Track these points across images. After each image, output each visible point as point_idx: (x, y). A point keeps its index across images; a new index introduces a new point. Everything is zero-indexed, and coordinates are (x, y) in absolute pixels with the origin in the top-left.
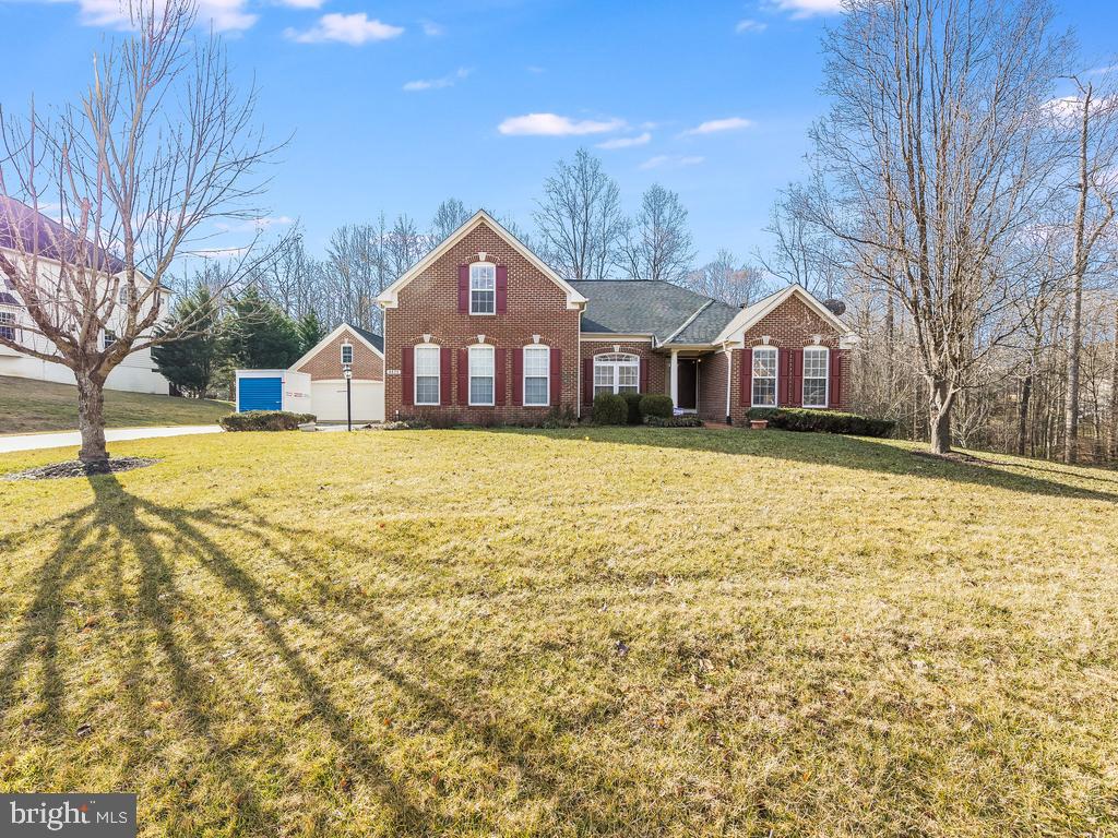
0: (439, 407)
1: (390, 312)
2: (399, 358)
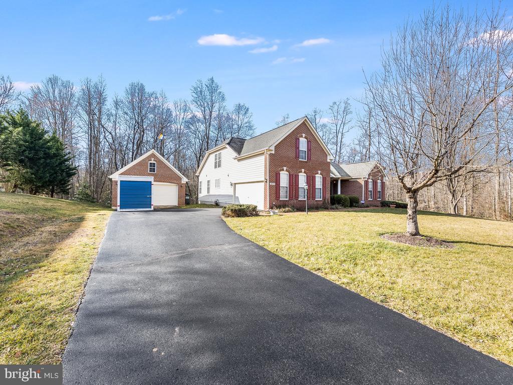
0: (288, 201)
1: (271, 155)
2: (275, 177)
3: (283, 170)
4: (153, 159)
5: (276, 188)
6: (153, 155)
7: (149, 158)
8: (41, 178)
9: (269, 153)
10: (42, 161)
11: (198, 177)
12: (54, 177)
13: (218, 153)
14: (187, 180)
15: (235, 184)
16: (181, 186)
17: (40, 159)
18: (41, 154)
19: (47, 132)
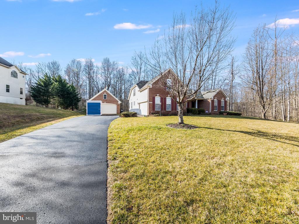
1: (150, 88)
2: (152, 99)
3: (157, 96)
4: (105, 93)
5: (153, 104)
6: (105, 91)
7: (103, 93)
8: (66, 103)
9: (149, 87)
10: (66, 96)
11: (129, 100)
12: (72, 102)
13: (134, 89)
14: (121, 102)
15: (140, 103)
16: (118, 105)
17: (65, 94)
18: (66, 93)
19: (68, 83)
